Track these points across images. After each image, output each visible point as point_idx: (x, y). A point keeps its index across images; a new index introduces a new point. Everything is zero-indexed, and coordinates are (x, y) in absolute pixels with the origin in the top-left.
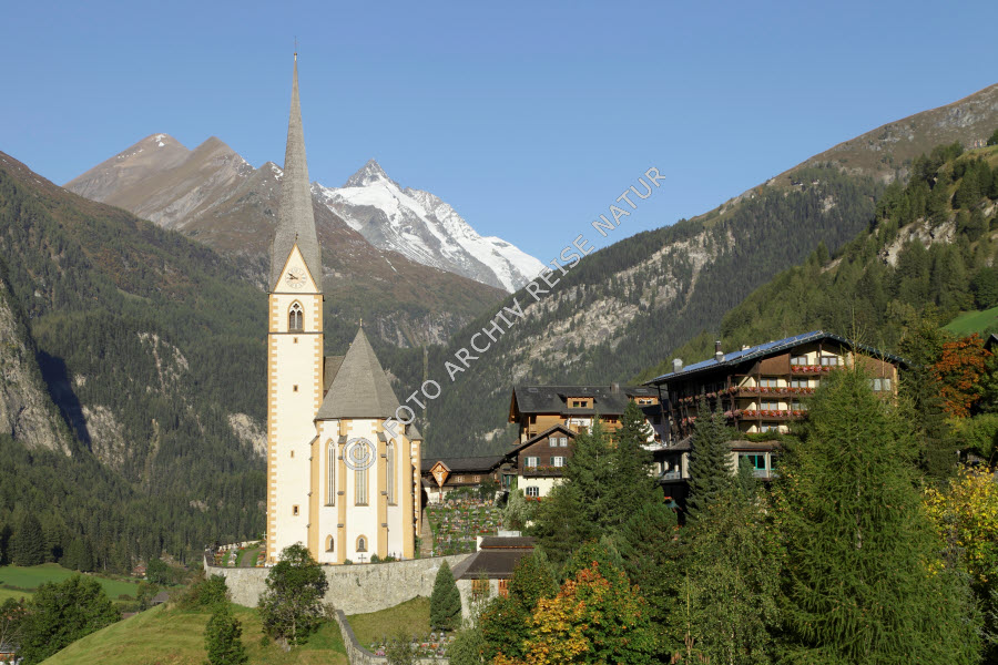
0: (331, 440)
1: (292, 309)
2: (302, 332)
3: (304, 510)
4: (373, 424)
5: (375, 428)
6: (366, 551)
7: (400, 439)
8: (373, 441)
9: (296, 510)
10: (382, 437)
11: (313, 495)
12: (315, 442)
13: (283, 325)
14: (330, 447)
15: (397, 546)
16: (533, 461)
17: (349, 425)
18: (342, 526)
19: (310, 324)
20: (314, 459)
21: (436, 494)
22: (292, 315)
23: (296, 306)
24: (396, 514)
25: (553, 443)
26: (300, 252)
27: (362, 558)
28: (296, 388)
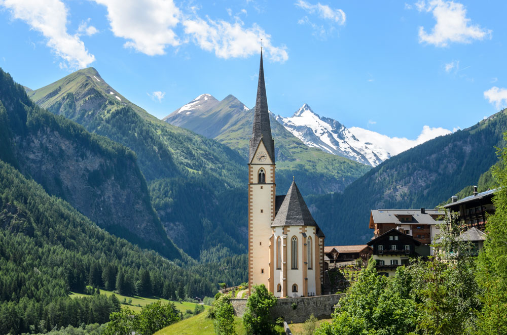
0: (279, 237)
1: (260, 172)
2: (265, 184)
3: (267, 272)
4: (300, 229)
5: (301, 231)
6: (297, 292)
7: (313, 236)
8: (300, 237)
9: (263, 271)
10: (304, 235)
11: (271, 265)
12: (272, 239)
13: (255, 179)
14: (279, 240)
15: (313, 289)
16: (381, 248)
17: (288, 229)
18: (286, 281)
19: (268, 179)
20: (271, 247)
21: (333, 264)
22: (260, 175)
23: (262, 171)
24: (312, 274)
25: (391, 238)
26: (264, 143)
27: (295, 295)
28: (262, 211)
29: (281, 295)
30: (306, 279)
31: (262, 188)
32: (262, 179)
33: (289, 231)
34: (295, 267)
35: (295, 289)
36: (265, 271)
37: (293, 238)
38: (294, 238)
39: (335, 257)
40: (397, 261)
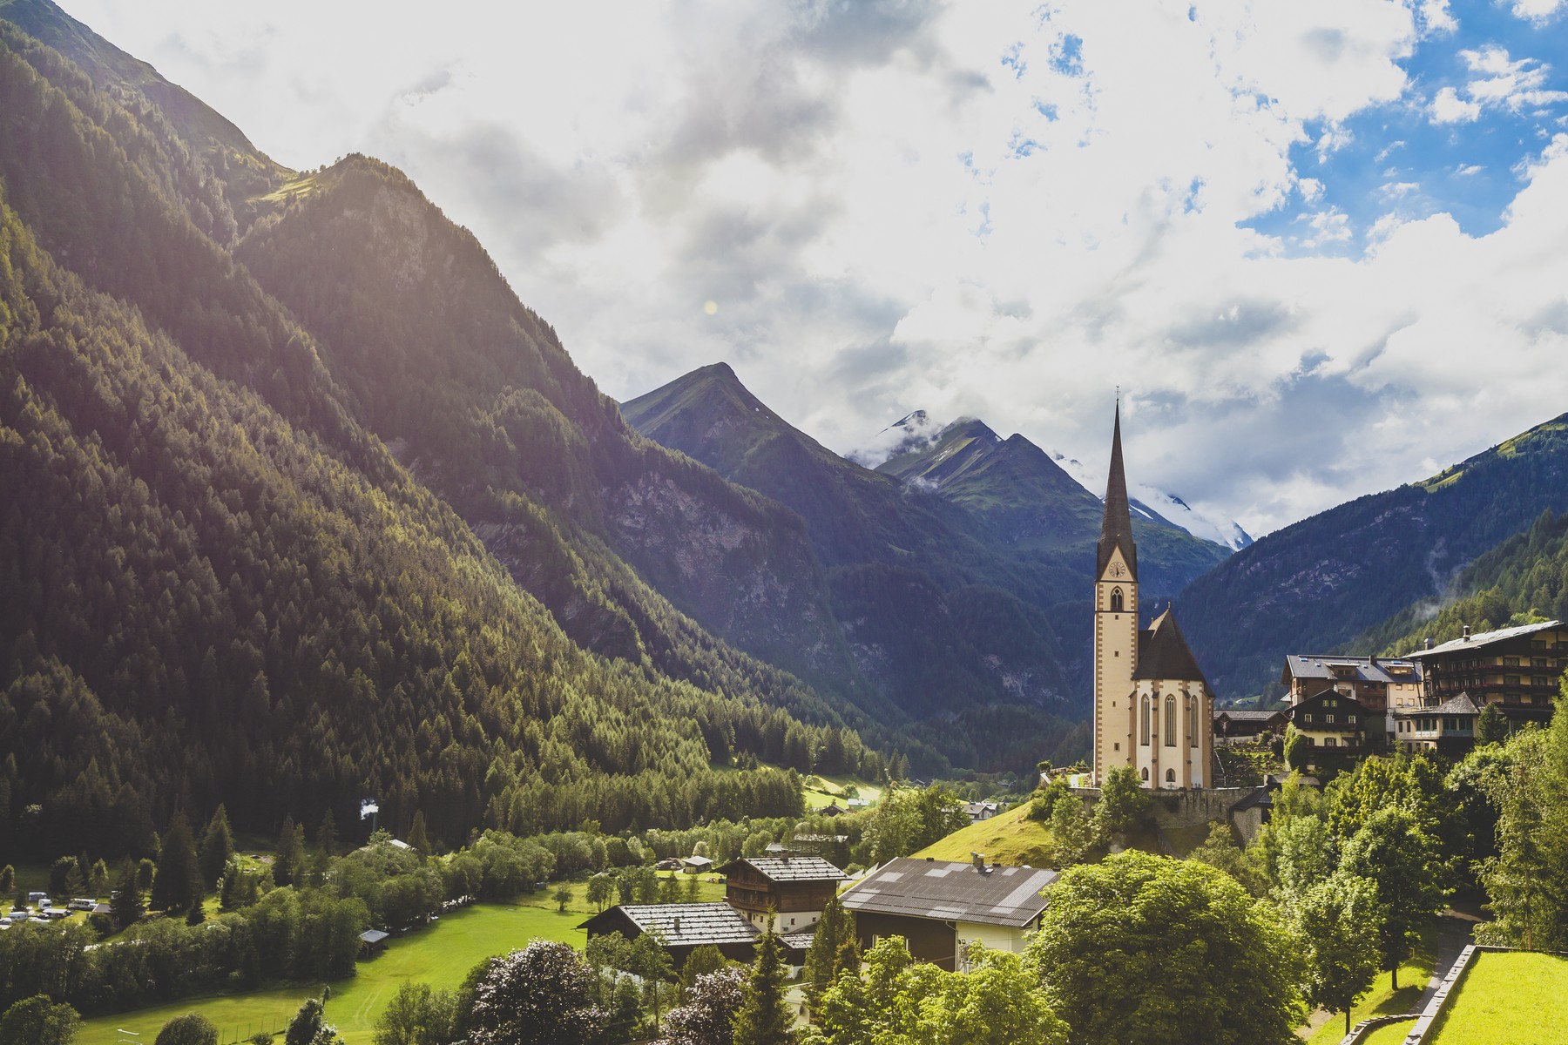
0: (1145, 695)
1: (1114, 593)
2: (1122, 611)
3: (1125, 748)
4: (1179, 684)
5: (1181, 687)
6: (1174, 781)
7: (1199, 696)
8: (1179, 697)
9: (1117, 747)
10: (1186, 694)
11: (1132, 736)
12: (1133, 696)
13: (1107, 605)
14: (1145, 700)
15: (1198, 779)
16: (1308, 718)
17: (1161, 683)
18: (1155, 761)
19: (1128, 604)
20: (1132, 709)
21: (1221, 739)
22: (1113, 598)
23: (1117, 591)
24: (1197, 754)
25: (1326, 703)
26: (1121, 549)
27: (1171, 786)
28: (1117, 654)
29: (1148, 785)
30: (1189, 762)
31: (1117, 617)
32: (1117, 605)
33: (1162, 687)
34: (1171, 743)
35: (1171, 776)
36: (1121, 747)
37: (1167, 698)
38: (1170, 697)
39: (1225, 727)
40: (1335, 740)
